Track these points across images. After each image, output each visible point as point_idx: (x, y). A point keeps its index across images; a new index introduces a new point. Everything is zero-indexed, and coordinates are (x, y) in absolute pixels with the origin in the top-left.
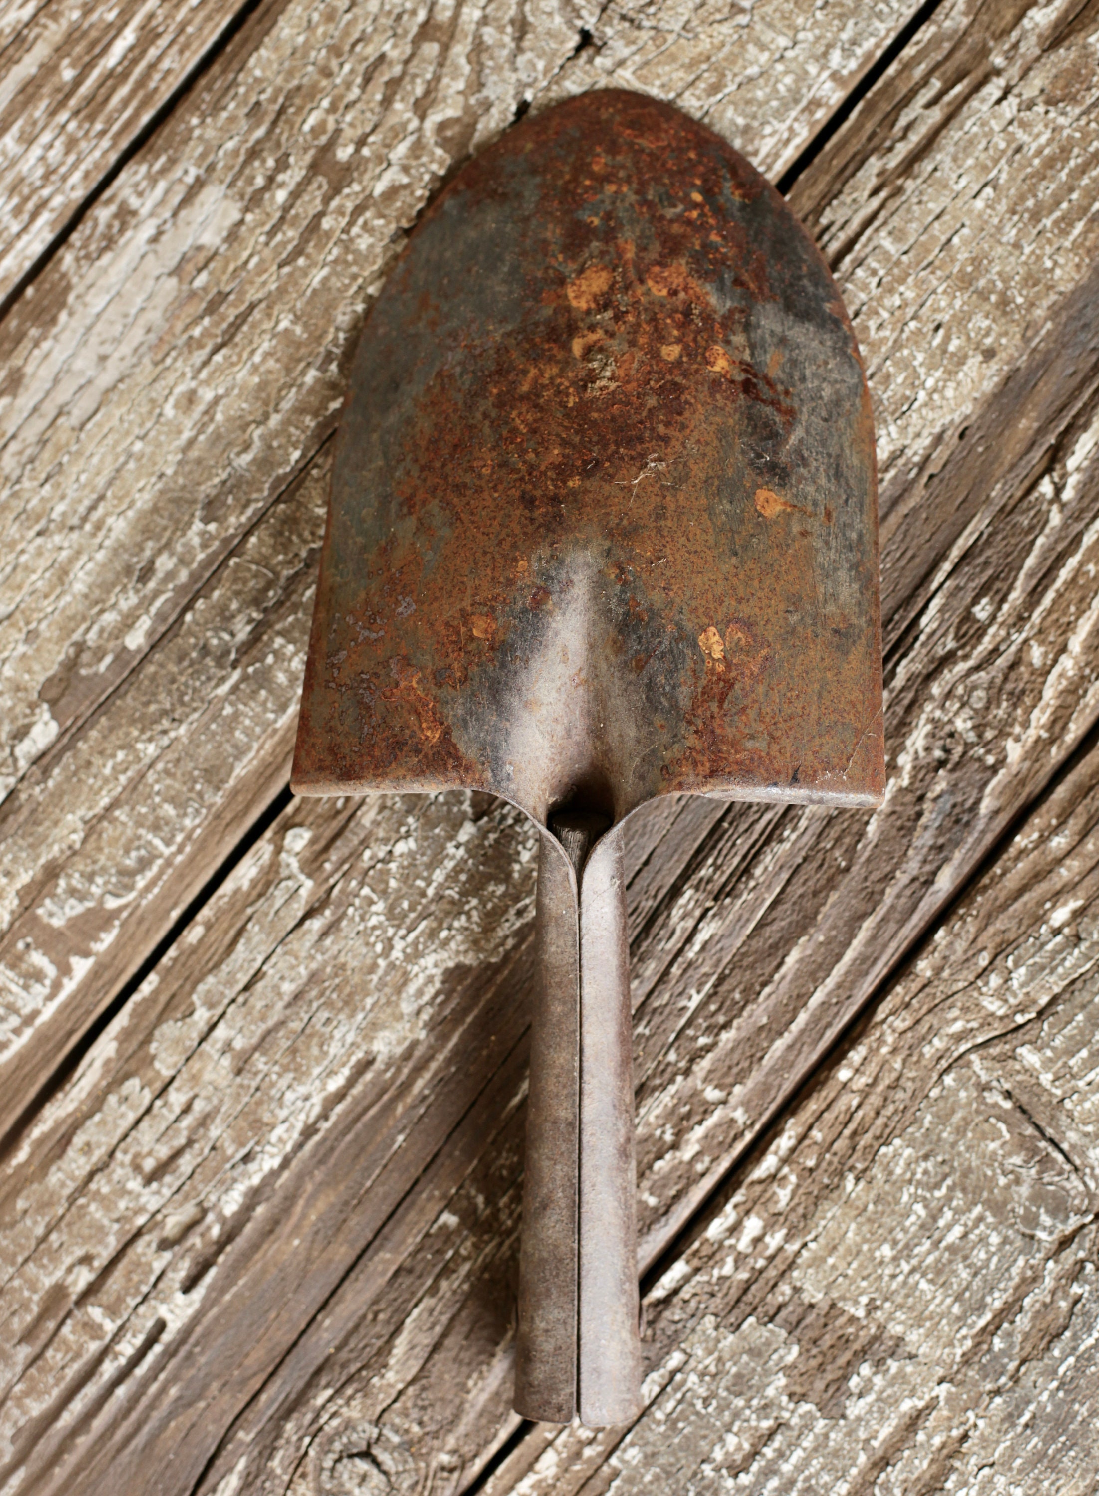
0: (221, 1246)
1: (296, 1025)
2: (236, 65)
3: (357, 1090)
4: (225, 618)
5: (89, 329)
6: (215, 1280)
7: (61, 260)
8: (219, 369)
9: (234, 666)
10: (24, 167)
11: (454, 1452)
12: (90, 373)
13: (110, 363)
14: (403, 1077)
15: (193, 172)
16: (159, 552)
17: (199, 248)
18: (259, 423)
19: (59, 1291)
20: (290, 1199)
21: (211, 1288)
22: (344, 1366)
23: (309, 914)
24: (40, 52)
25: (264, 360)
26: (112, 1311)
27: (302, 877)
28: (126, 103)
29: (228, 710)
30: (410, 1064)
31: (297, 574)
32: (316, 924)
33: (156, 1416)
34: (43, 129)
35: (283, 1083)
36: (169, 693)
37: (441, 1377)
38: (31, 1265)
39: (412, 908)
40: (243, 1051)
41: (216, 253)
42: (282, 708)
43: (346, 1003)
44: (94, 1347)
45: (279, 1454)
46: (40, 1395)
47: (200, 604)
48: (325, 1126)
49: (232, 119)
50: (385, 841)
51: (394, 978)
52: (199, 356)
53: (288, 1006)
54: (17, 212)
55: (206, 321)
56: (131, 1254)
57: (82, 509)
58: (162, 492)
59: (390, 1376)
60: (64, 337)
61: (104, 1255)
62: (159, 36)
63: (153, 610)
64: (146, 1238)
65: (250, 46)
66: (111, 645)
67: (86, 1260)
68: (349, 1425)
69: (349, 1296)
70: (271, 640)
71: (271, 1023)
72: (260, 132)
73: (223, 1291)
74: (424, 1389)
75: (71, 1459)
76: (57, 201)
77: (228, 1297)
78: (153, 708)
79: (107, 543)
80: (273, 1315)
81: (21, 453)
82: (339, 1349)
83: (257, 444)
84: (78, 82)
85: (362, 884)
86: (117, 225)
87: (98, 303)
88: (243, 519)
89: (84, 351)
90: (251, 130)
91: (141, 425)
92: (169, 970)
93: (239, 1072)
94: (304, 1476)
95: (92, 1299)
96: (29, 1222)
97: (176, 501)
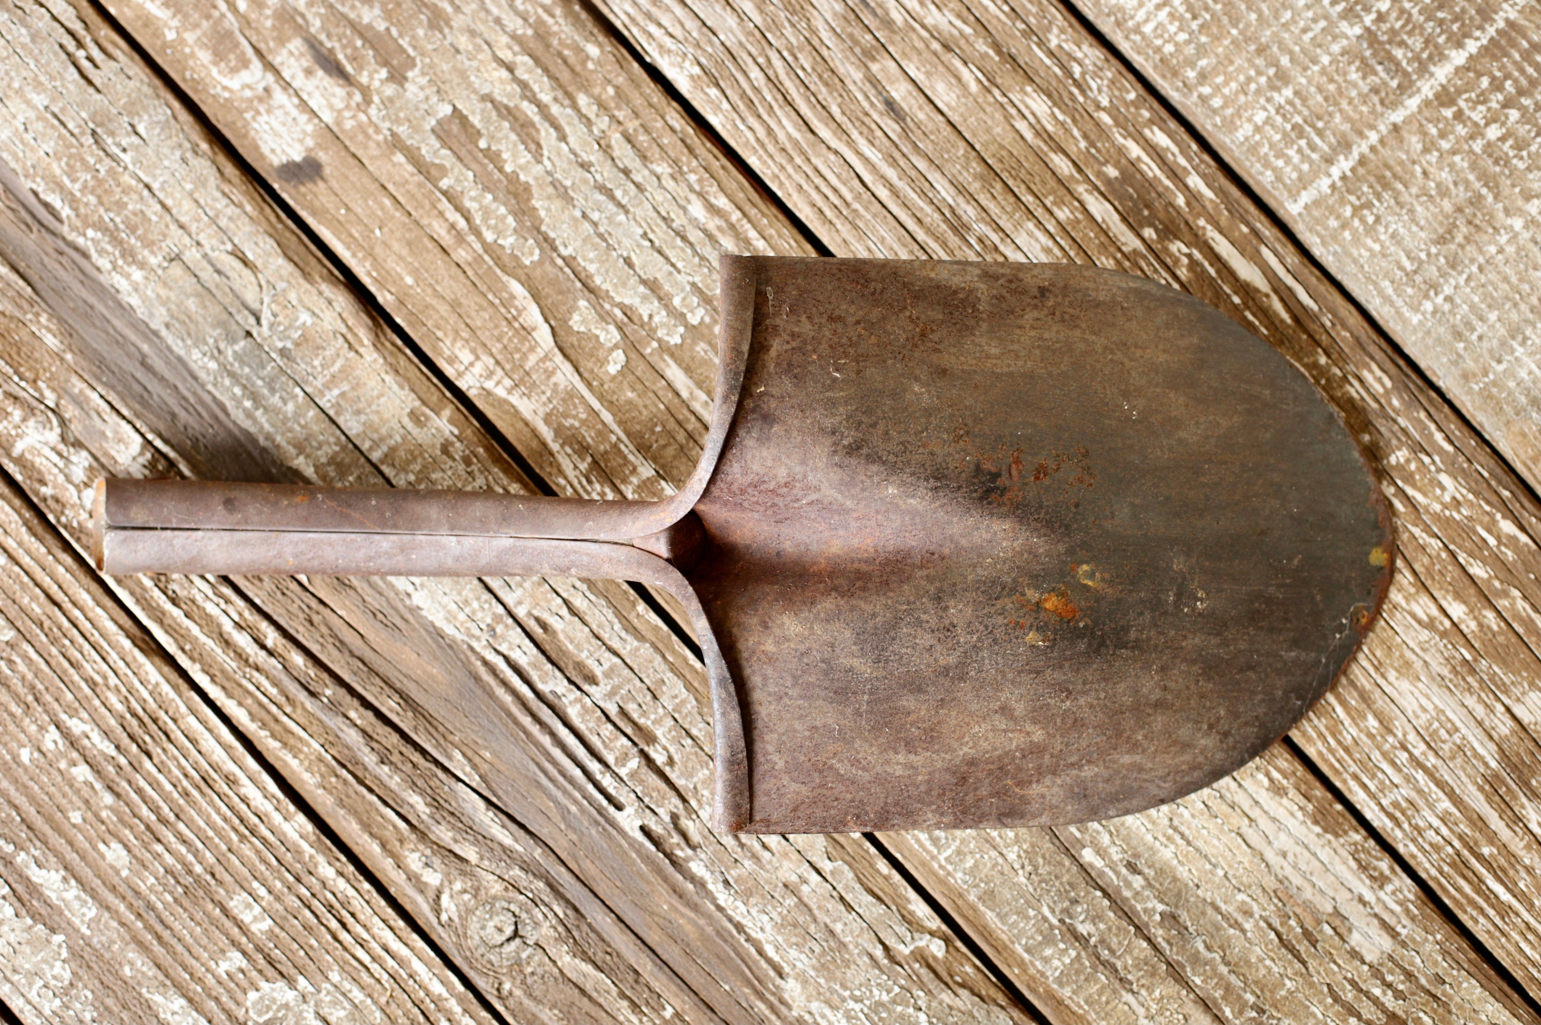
0: (669, 856)
1: (812, 929)
2: (1472, 970)
3: (763, 963)
4: (1095, 918)
5: (1307, 847)
6: (647, 849)
7: (1357, 831)
8: (1265, 935)
9: (1060, 921)
10: (1426, 813)
11: (511, 994)
12: (1276, 844)
13: (1280, 859)
14: (768, 996)
15: (1404, 932)
16: (1146, 879)
17: (1350, 930)
18: (1223, 958)
19: (651, 739)
20: (695, 908)
21: (641, 845)
22: (578, 927)
23: (886, 948)
24: (1505, 834)
25: (1266, 967)
26: (633, 775)
27: (912, 948)
28: (1458, 889)
29: (1032, 913)
30: (776, 1003)
31: (1116, 971)
32: (879, 952)
33: (559, 794)
34: (1451, 829)
35: (775, 915)
36: (1049, 873)
37: (562, 991)
38: (672, 722)
39: (881, 1019)
40: (799, 891)
41: (1344, 941)
42: (1028, 950)
43: (823, 965)
44: (610, 759)
45: (522, 874)
46: (582, 716)
47: (1106, 902)
48: (742, 939)
49: (1436, 963)
50: (929, 1007)
51: (836, 1000)
52: (1276, 923)
53: (826, 926)
54: (1396, 805)
55: (1299, 930)
56: (671, 794)
57: (1183, 829)
58: (1186, 885)
59: (567, 958)
60: (1303, 828)
61: (673, 776)
62: (1503, 919)
63: (1107, 870)
64: (681, 806)
65: (1484, 981)
66: (1087, 837)
67: (671, 761)
68: (537, 924)
69: (625, 938)
70: (1075, 948)
71: (816, 912)
72: (1423, 981)
73: (638, 852)
74: (556, 979)
75: (535, 729)
76: (1398, 834)
77: (634, 855)
78: (1041, 861)
79: (1157, 844)
80: (618, 884)
81: (1228, 789)
82: (590, 925)
83: (1209, 956)
84: (1479, 857)
85: (901, 987)
86: (1376, 874)
87: (1325, 854)
88: (1160, 939)
89: (1292, 841)
90: (1426, 975)
91: (1235, 876)
92: (861, 846)
93: (786, 886)
94: (506, 889)
95: (643, 762)
96: (702, 725)
97: (1179, 895)
